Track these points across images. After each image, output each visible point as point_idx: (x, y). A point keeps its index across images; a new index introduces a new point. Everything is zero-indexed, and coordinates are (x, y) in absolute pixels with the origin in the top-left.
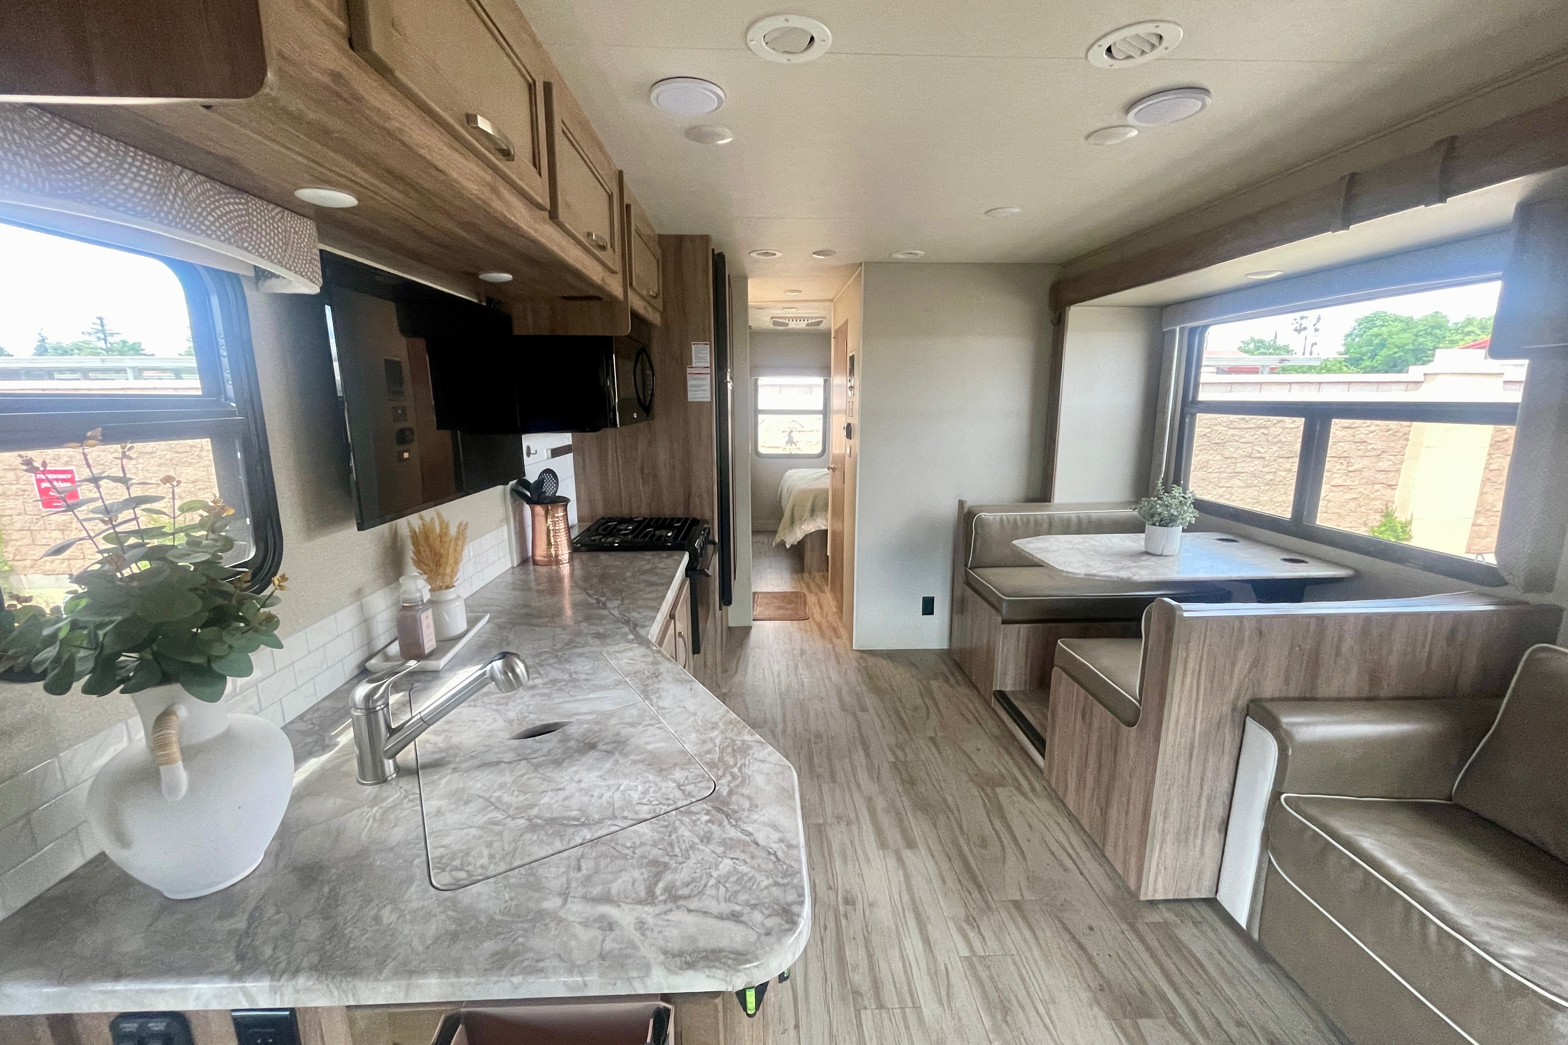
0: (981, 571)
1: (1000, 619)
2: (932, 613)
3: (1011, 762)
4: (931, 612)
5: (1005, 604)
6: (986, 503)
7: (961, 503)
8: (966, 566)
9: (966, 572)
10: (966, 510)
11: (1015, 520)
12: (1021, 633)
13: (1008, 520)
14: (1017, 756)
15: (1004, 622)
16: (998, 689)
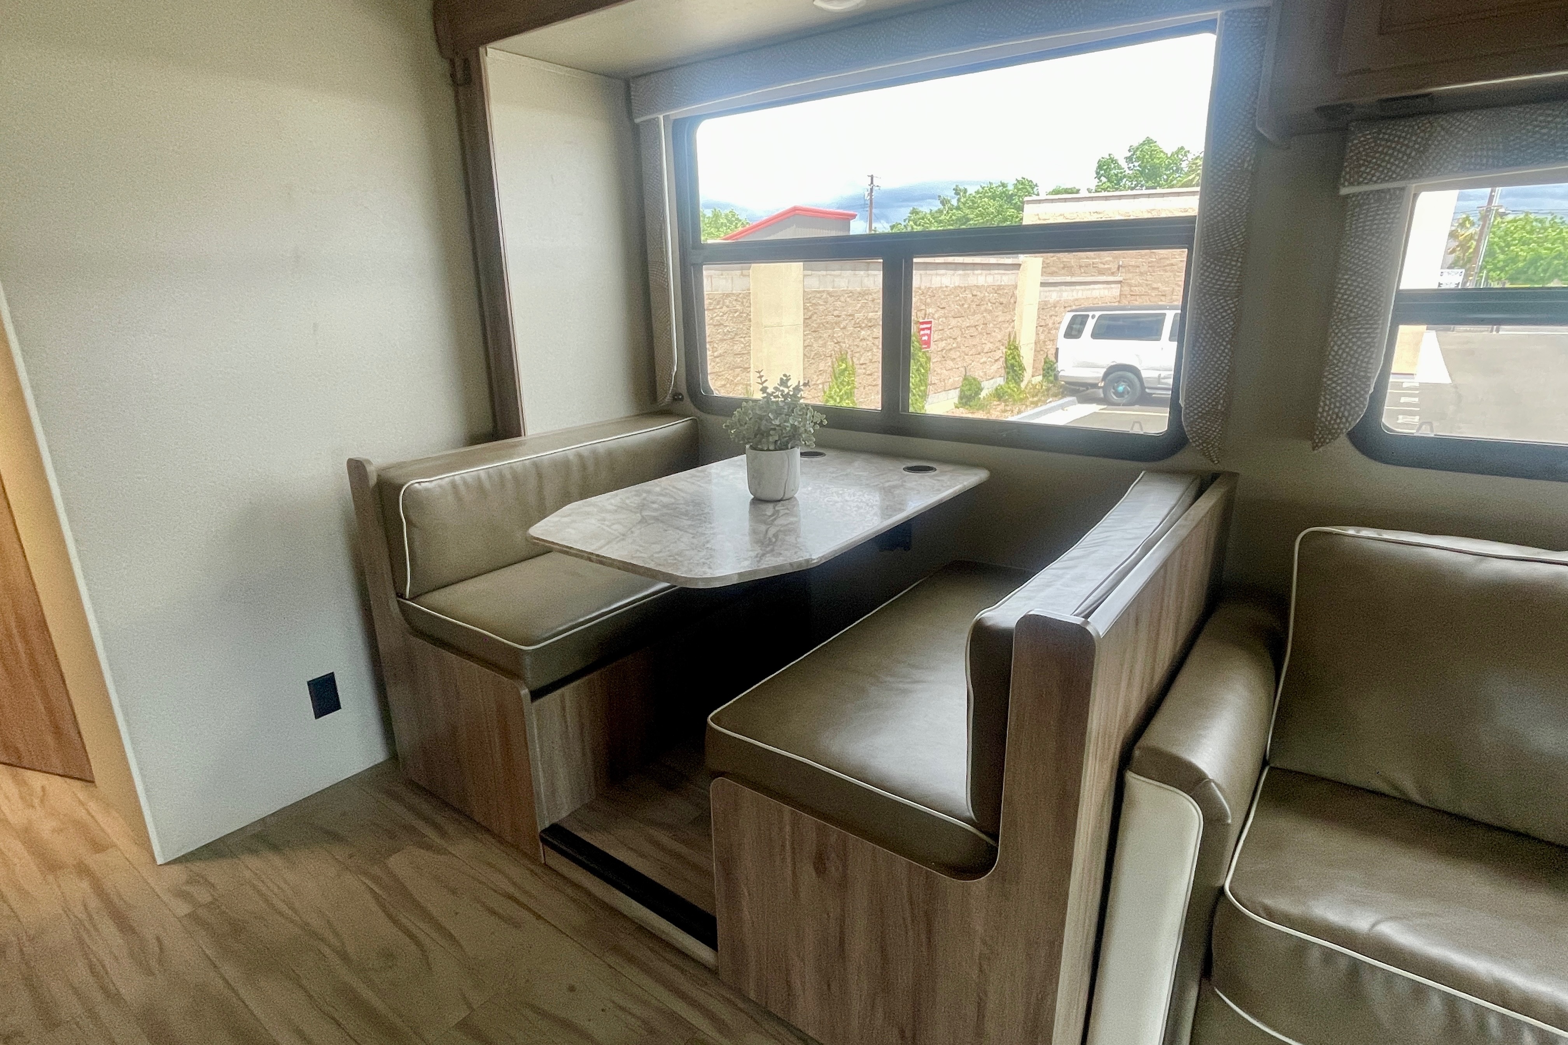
0: (440, 598)
1: (525, 692)
2: (337, 706)
3: (647, 982)
4: (335, 705)
5: (528, 660)
6: (409, 458)
7: (356, 468)
8: (400, 595)
9: (404, 610)
10: (373, 480)
11: (479, 478)
12: (568, 704)
13: (465, 482)
14: (643, 952)
15: (537, 694)
16: (547, 824)
